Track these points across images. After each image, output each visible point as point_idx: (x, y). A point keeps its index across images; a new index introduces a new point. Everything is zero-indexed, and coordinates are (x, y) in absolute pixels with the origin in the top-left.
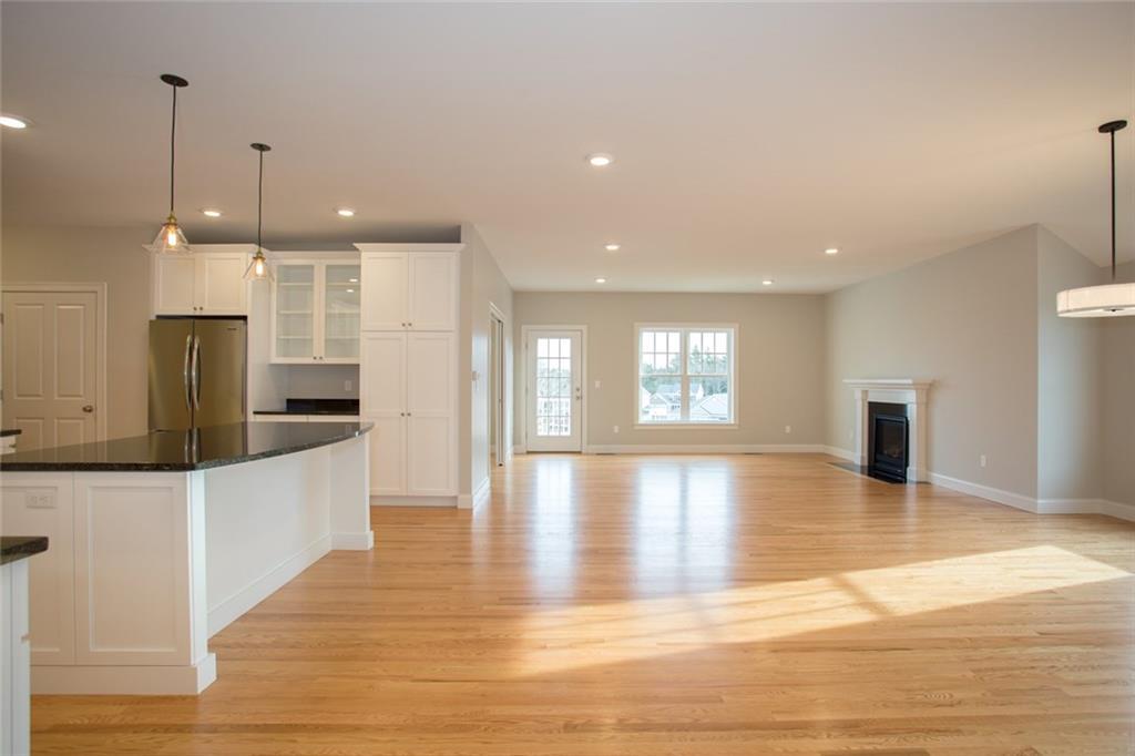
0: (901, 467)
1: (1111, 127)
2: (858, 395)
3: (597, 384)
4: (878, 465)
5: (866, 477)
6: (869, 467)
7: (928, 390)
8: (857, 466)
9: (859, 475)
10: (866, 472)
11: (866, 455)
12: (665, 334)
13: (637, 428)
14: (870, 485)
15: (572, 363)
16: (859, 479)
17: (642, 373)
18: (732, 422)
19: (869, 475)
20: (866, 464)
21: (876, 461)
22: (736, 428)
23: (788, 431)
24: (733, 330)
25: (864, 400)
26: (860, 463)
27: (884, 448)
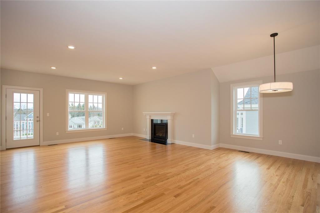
0: (164, 139)
1: (274, 35)
2: (148, 117)
3: (48, 115)
4: (155, 139)
5: (151, 142)
6: (151, 139)
7: (174, 115)
8: (148, 139)
9: (149, 142)
10: (151, 141)
11: (150, 136)
12: (79, 95)
13: (66, 132)
14: (152, 145)
15: (34, 105)
16: (149, 143)
17: (69, 110)
18: (105, 128)
19: (152, 142)
20: (150, 139)
21: (154, 138)
22: (106, 130)
23: (123, 130)
24: (105, 95)
25: (149, 119)
26: (149, 139)
27: (157, 134)
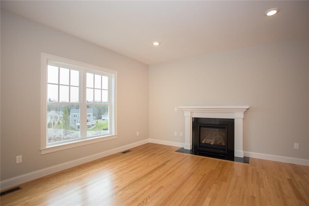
2: (187, 115)
4: (202, 149)
7: (244, 112)
8: (187, 150)
11: (191, 144)
18: (114, 134)
19: (195, 154)
22: (116, 137)
23: (138, 135)
24: (113, 75)
25: (191, 117)
26: (190, 149)
27: (203, 140)
